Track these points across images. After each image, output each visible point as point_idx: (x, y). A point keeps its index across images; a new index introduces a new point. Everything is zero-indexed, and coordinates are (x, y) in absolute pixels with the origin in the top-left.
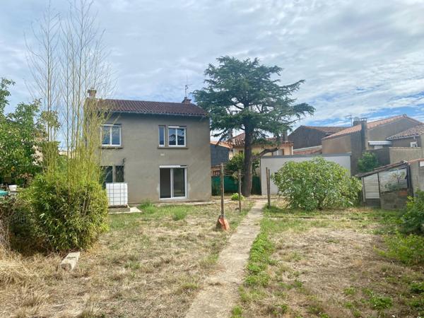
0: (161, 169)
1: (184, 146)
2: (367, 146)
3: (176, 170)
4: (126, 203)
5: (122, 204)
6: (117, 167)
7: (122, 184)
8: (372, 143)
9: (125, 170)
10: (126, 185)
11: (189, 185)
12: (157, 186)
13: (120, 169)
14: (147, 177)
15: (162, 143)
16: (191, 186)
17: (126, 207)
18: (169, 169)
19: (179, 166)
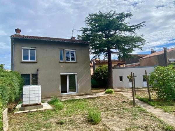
0: (61, 76)
1: (75, 61)
2: (168, 61)
3: (70, 76)
4: (40, 102)
5: (37, 102)
6: (33, 74)
7: (36, 86)
8: (170, 59)
9: (39, 77)
10: (40, 87)
11: (78, 85)
12: (59, 86)
13: (35, 76)
14: (53, 81)
15: (61, 59)
16: (80, 85)
17: (40, 104)
18: (66, 75)
19: (72, 73)
